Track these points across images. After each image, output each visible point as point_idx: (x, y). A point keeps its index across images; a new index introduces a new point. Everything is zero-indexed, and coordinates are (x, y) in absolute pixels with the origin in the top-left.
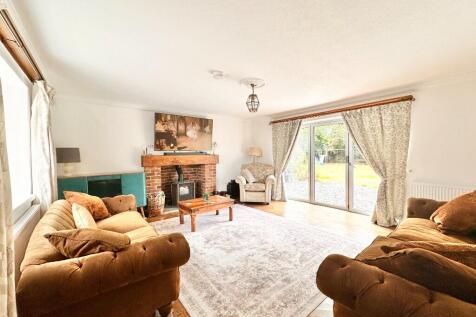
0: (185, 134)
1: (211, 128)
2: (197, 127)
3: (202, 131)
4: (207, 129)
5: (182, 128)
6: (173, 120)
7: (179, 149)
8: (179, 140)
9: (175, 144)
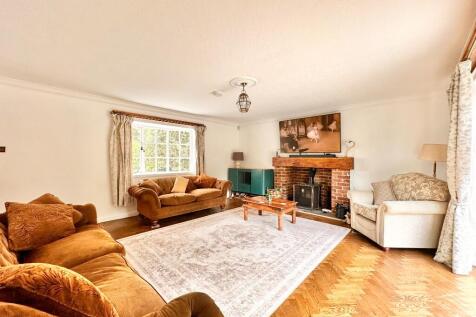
0: (306, 136)
1: (339, 124)
2: (320, 126)
3: (325, 129)
4: (333, 126)
5: (302, 130)
6: (293, 125)
7: (301, 151)
8: (300, 142)
9: (297, 147)
